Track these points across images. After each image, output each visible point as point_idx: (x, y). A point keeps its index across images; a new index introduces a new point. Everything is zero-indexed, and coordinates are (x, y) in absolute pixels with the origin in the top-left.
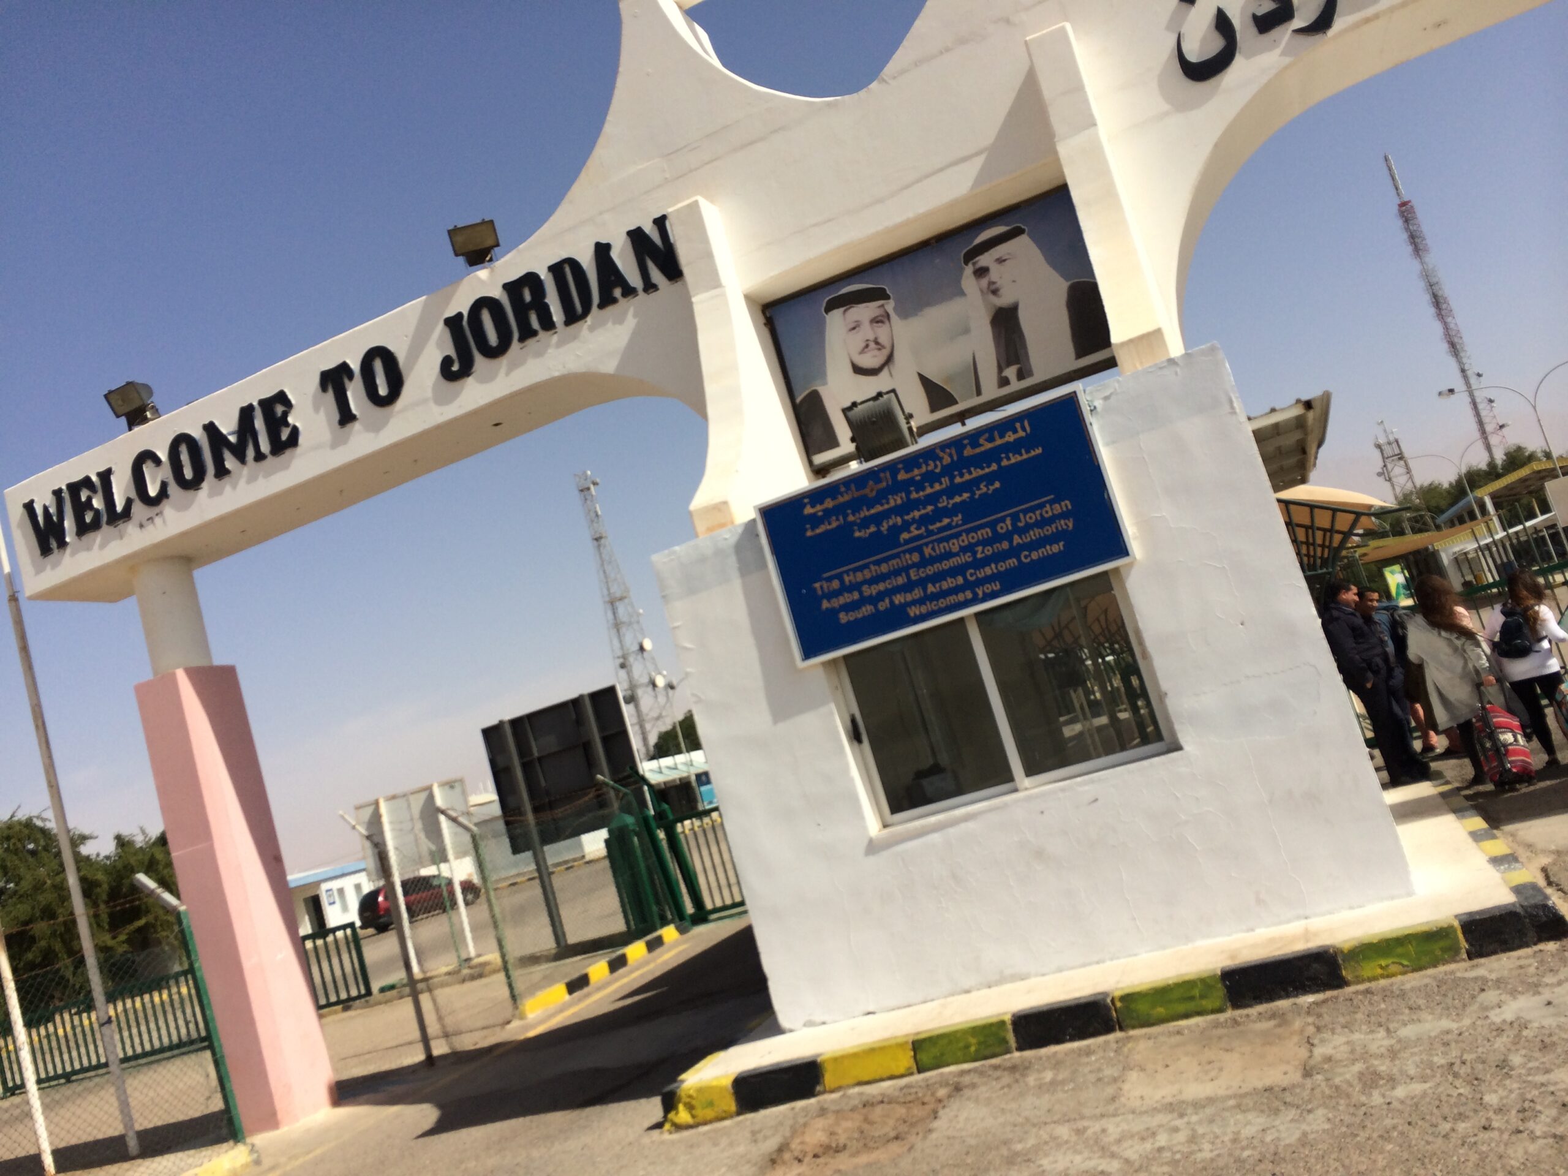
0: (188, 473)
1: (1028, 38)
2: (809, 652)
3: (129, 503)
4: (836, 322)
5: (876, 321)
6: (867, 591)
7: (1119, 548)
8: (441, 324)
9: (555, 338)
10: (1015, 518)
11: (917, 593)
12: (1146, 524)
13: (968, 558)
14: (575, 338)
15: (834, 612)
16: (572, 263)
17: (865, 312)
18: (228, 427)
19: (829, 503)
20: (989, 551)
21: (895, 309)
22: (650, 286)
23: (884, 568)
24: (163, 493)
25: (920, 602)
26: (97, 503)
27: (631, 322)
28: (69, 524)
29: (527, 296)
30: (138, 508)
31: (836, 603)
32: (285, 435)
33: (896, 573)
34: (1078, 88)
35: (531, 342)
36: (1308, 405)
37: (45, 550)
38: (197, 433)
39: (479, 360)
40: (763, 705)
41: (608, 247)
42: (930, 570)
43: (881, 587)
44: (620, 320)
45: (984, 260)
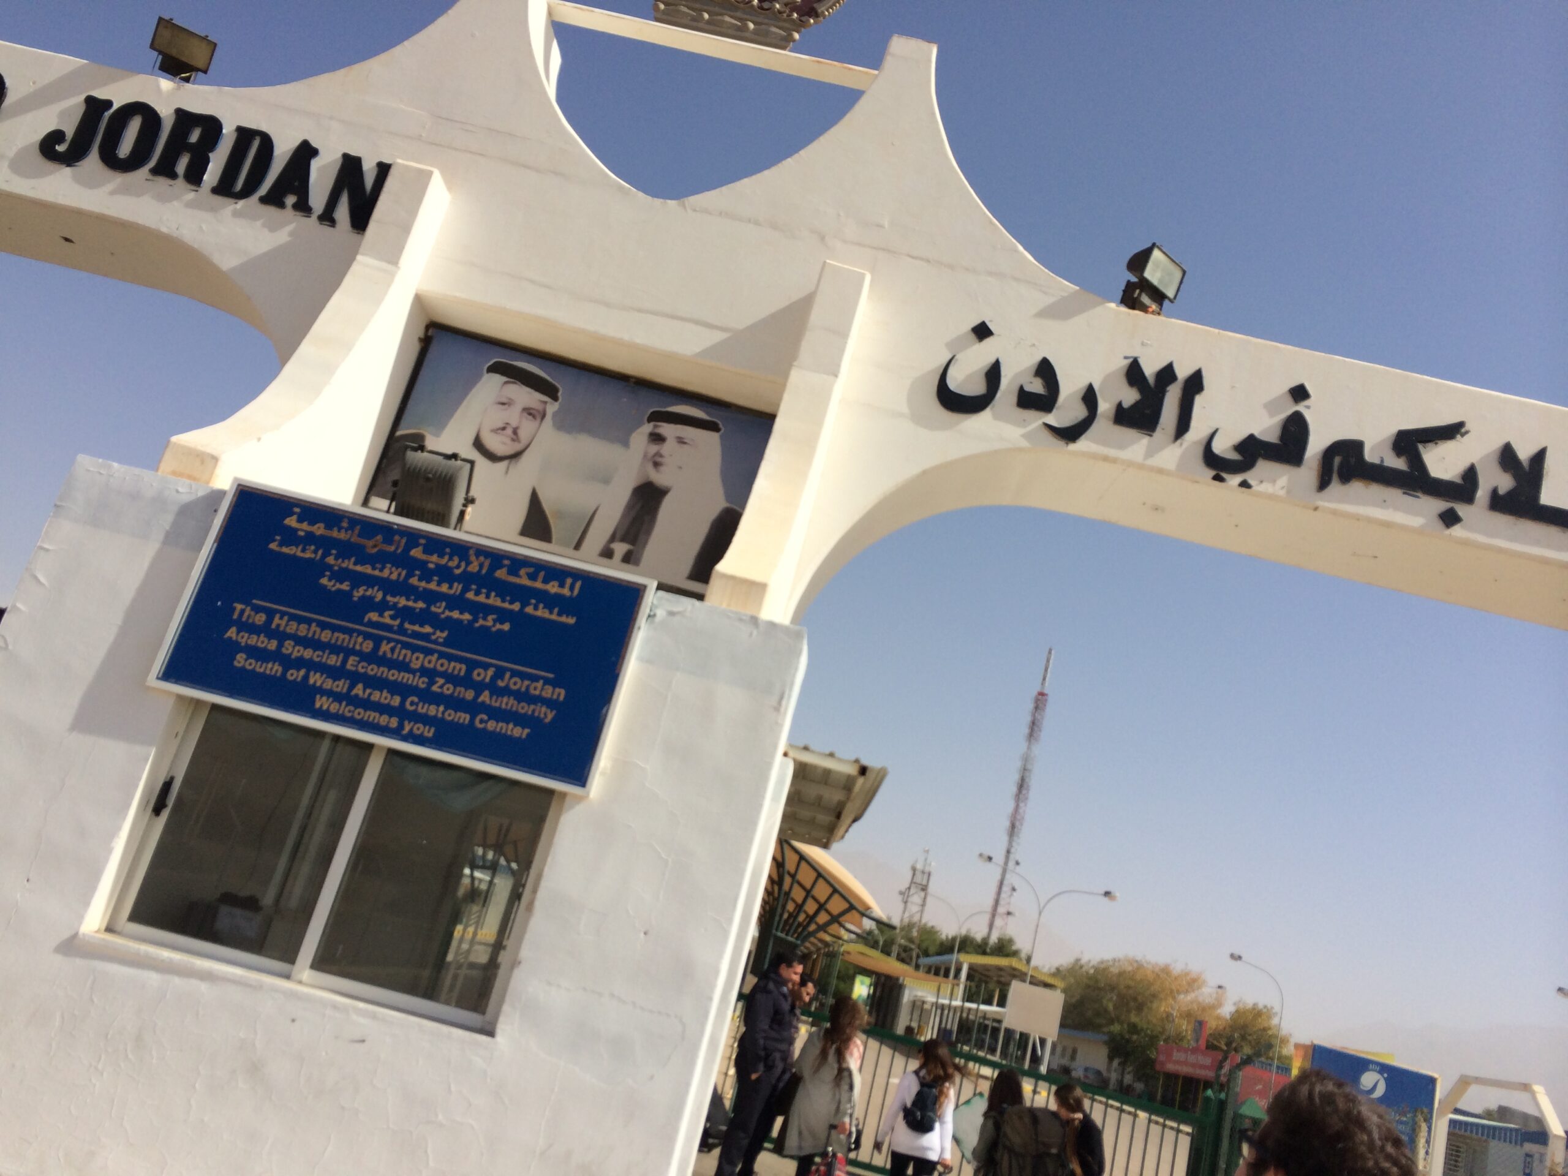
1: (828, 261)
2: (174, 671)
4: (491, 386)
5: (529, 412)
6: (289, 647)
7: (579, 774)
8: (83, 97)
9: (191, 195)
10: (500, 673)
11: (341, 686)
12: (623, 765)
13: (421, 682)
14: (213, 210)
15: (234, 648)
16: (267, 143)
17: (526, 396)
19: (319, 529)
20: (448, 690)
21: (555, 415)
22: (327, 217)
23: (326, 636)
25: (338, 697)
27: (282, 237)
29: (194, 137)
31: (245, 639)
33: (335, 649)
34: (843, 334)
35: (162, 182)
36: (863, 770)
39: (93, 160)
40: (74, 700)
41: (314, 152)
42: (373, 670)
43: (308, 654)
44: (273, 228)
45: (667, 430)
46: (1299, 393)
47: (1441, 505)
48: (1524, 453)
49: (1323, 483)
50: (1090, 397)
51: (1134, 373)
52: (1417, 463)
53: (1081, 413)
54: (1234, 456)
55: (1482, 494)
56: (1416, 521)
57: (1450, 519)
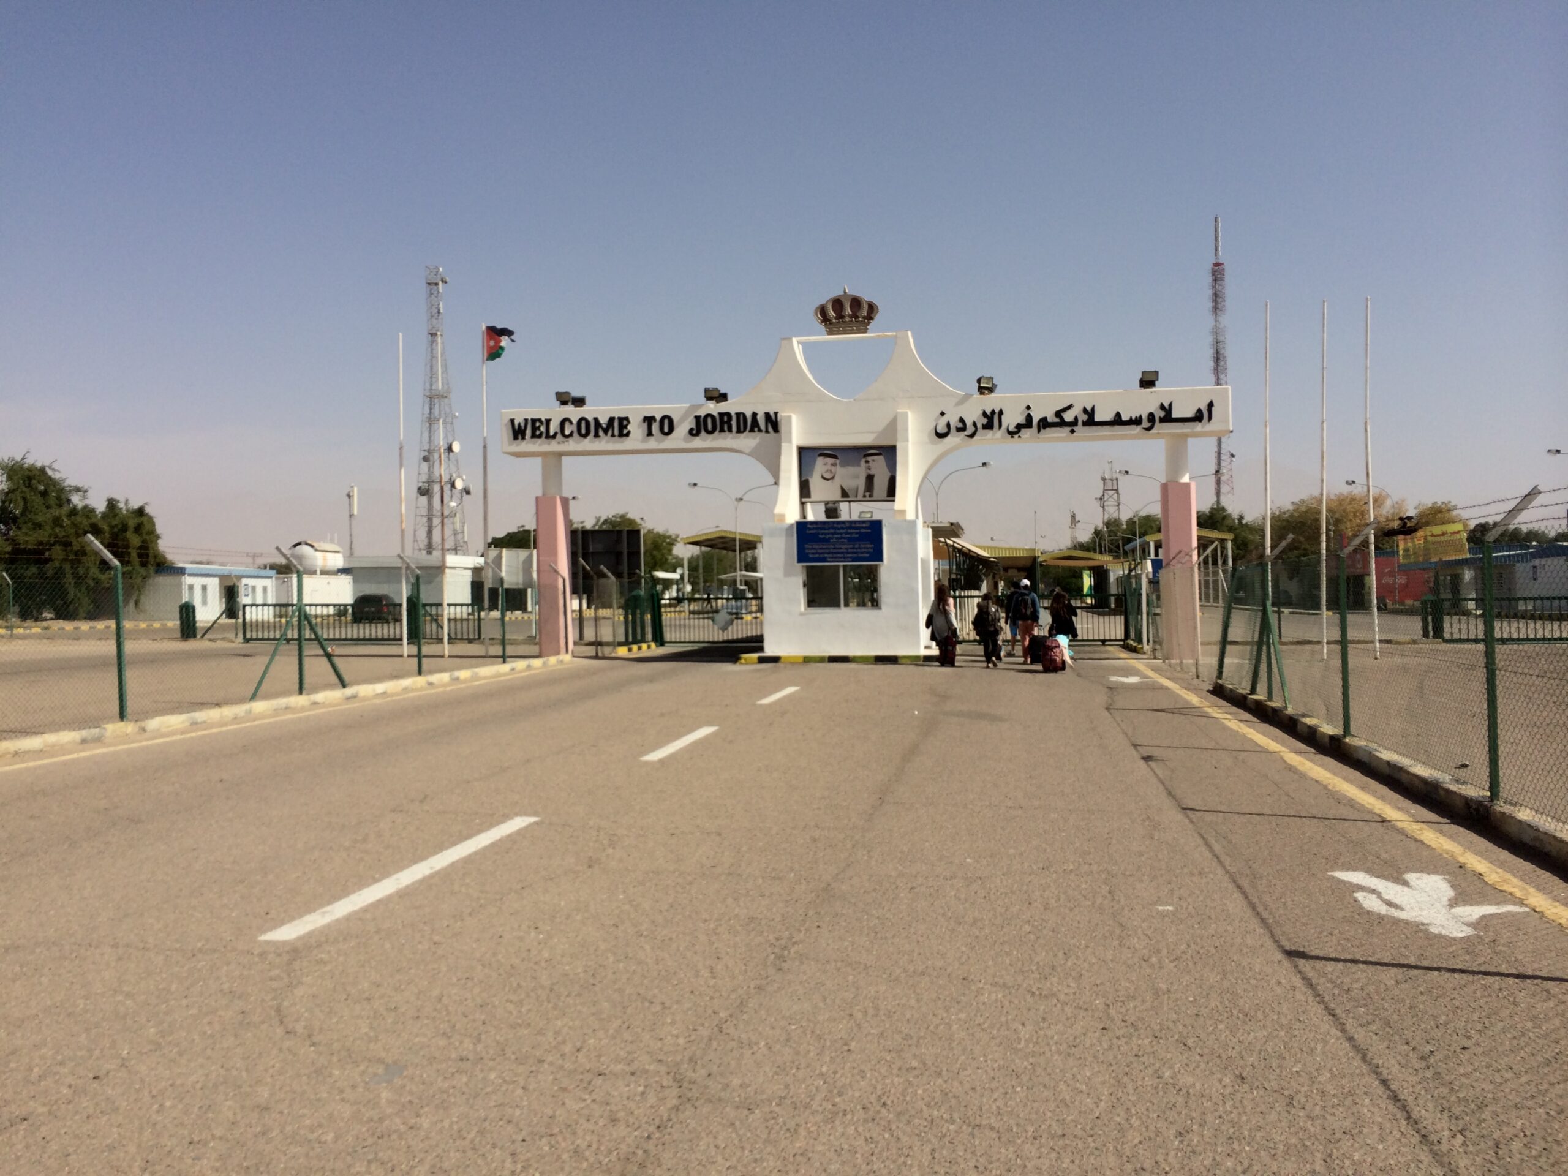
0: (583, 431)
1: (898, 409)
2: (799, 561)
3: (556, 434)
4: (820, 461)
5: (832, 464)
7: (880, 559)
8: (693, 416)
9: (731, 435)
10: (860, 545)
11: (830, 555)
12: (889, 556)
13: (845, 550)
14: (738, 437)
15: (808, 554)
16: (744, 416)
17: (830, 460)
18: (604, 421)
20: (850, 551)
22: (767, 431)
23: (824, 547)
24: (571, 435)
25: (830, 558)
26: (543, 429)
27: (757, 440)
28: (529, 432)
29: (726, 419)
30: (559, 436)
31: (809, 551)
32: (625, 432)
33: (827, 548)
34: (907, 430)
35: (723, 434)
37: (516, 438)
38: (590, 418)
39: (703, 433)
40: (781, 570)
41: (757, 414)
42: (835, 551)
43: (821, 551)
44: (754, 438)
45: (869, 459)
46: (1028, 408)
47: (1069, 429)
48: (1089, 409)
49: (1039, 431)
50: (975, 424)
51: (984, 414)
52: (1062, 419)
53: (974, 429)
54: (1015, 430)
55: (1080, 423)
56: (1064, 435)
57: (1073, 431)
